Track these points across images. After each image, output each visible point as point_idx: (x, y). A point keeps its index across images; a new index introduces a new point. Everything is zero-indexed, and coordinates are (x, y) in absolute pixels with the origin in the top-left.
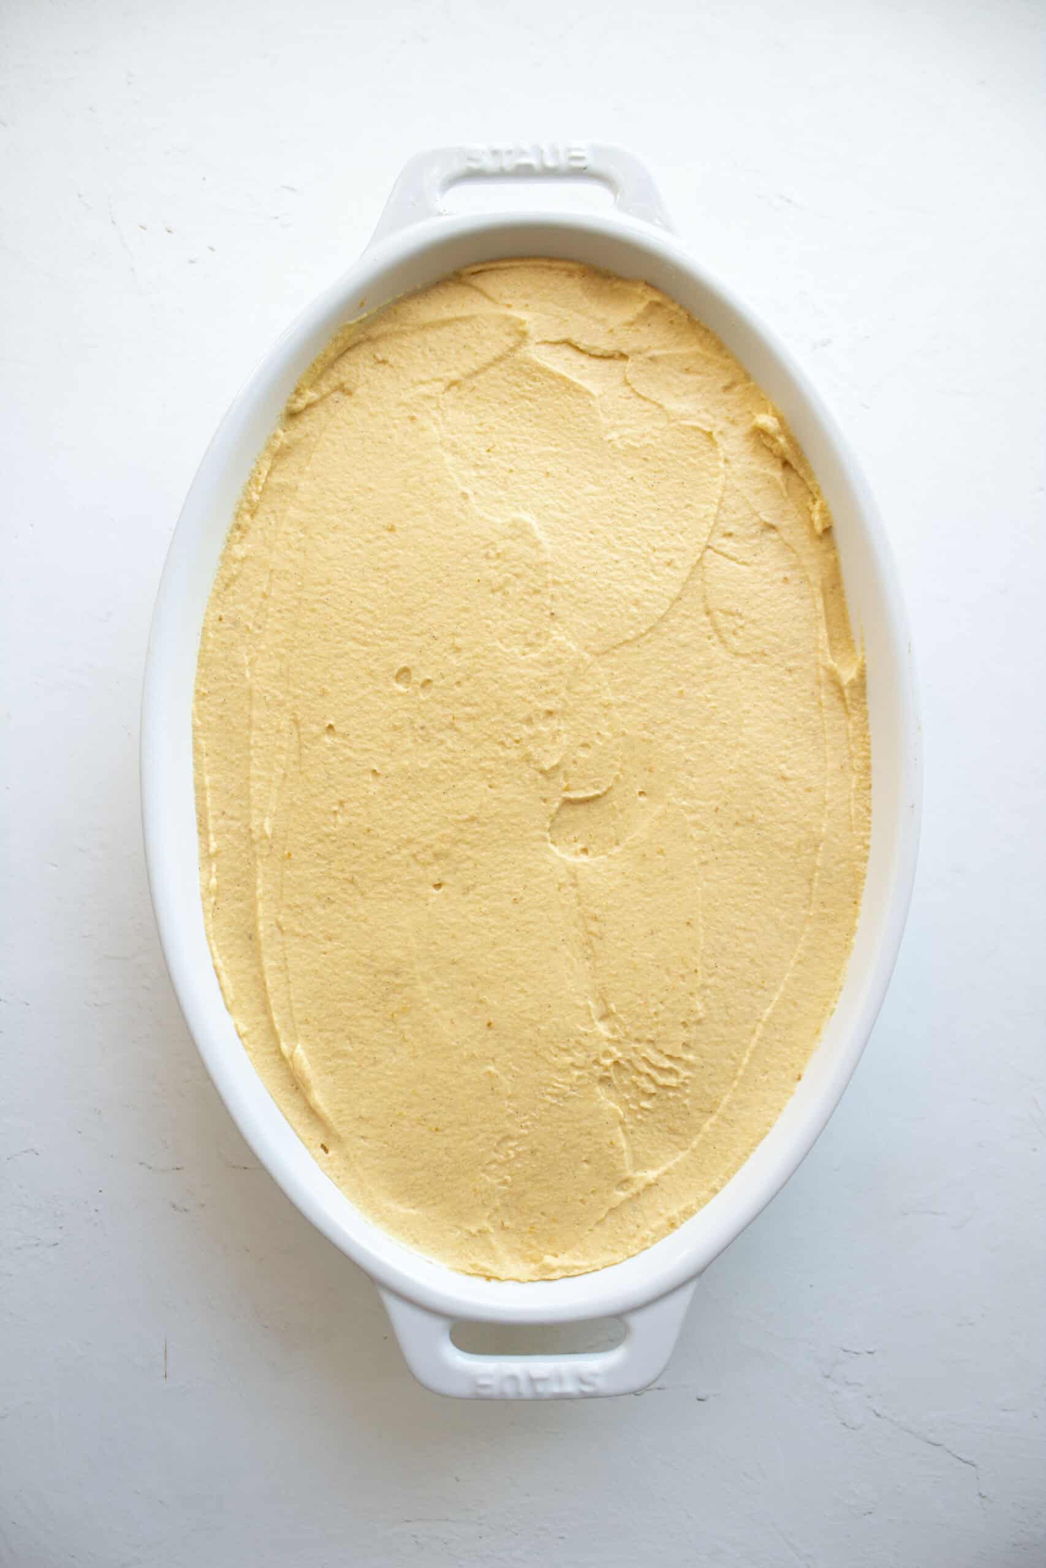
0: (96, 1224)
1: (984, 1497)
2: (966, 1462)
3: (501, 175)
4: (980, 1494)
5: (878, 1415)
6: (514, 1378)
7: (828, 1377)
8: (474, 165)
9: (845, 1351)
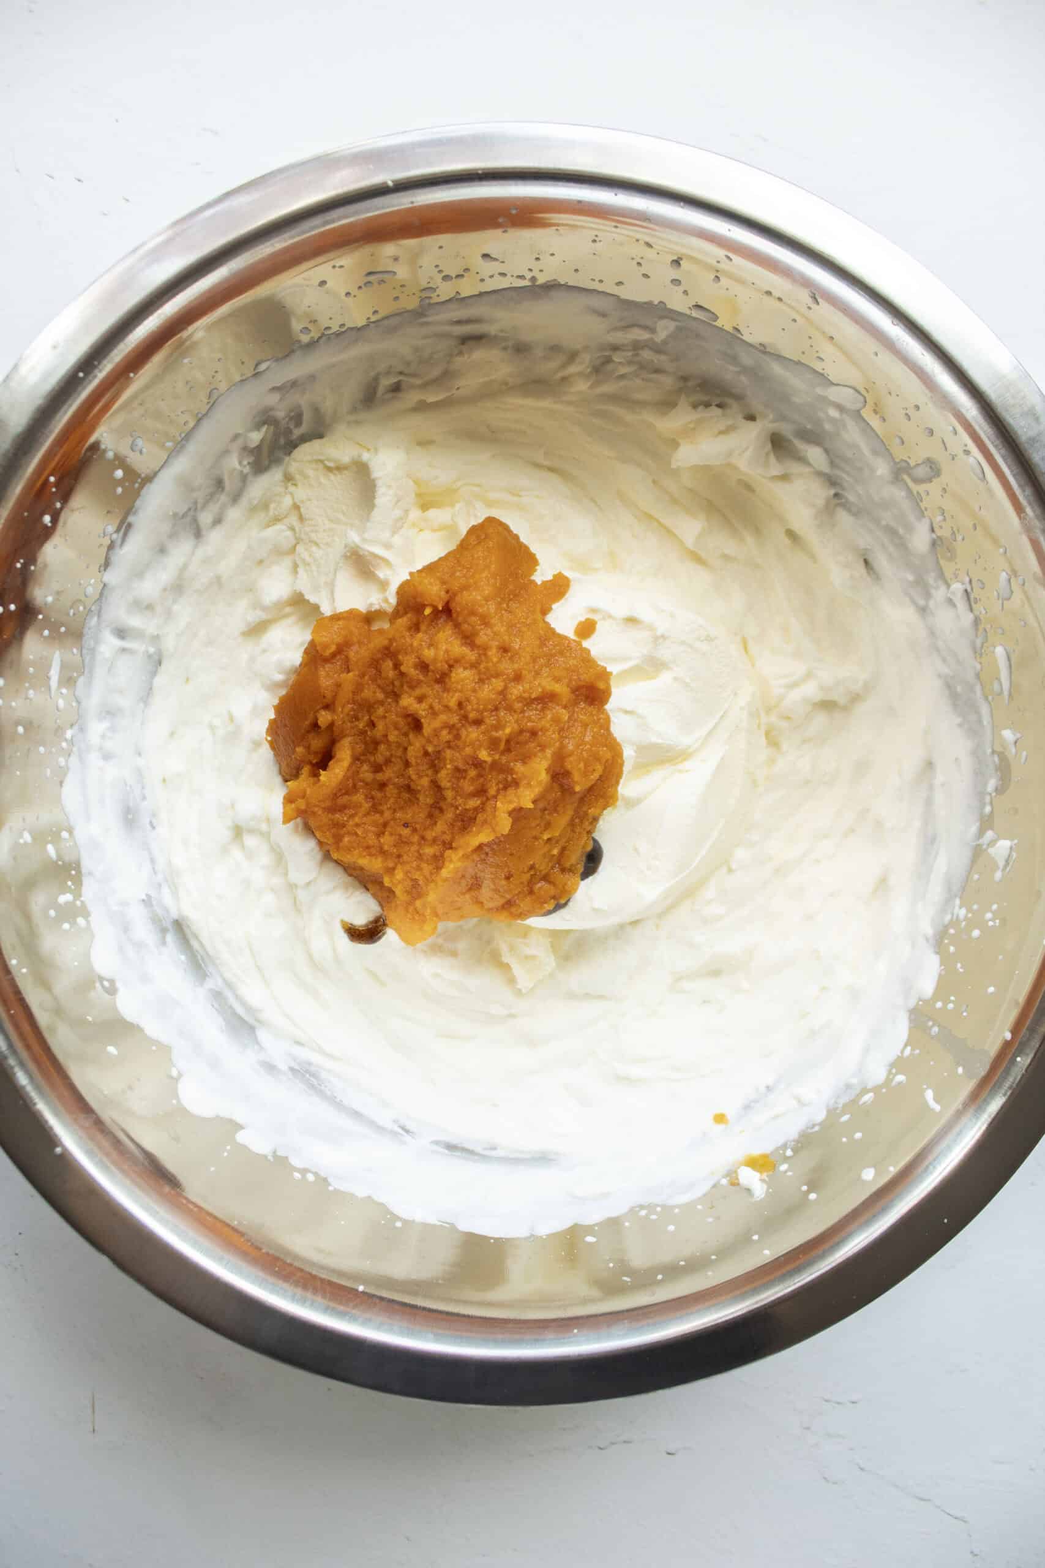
0: (16, 1269)
1: (976, 1555)
2: (956, 1518)
4: (972, 1552)
5: (862, 1469)
7: (808, 1428)
9: (827, 1401)
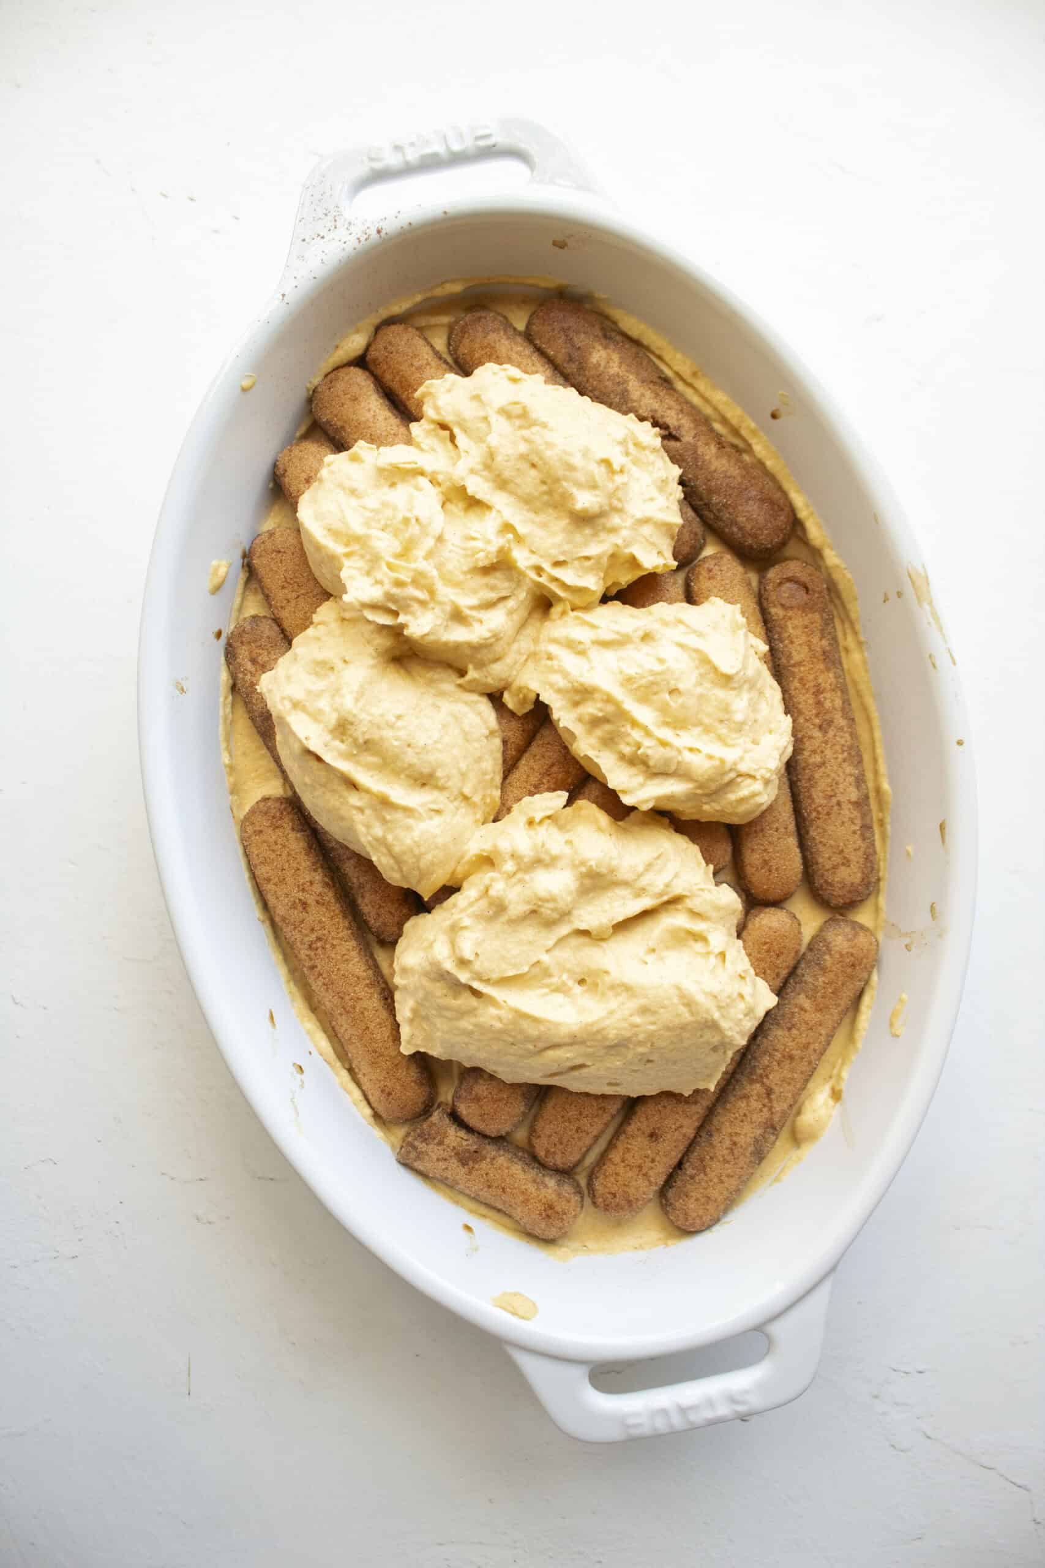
1: (1039, 1523)
2: (1019, 1487)
3: (408, 170)
4: (1034, 1520)
5: (929, 1437)
6: (664, 1412)
7: (876, 1397)
8: (378, 165)
9: (895, 1370)
